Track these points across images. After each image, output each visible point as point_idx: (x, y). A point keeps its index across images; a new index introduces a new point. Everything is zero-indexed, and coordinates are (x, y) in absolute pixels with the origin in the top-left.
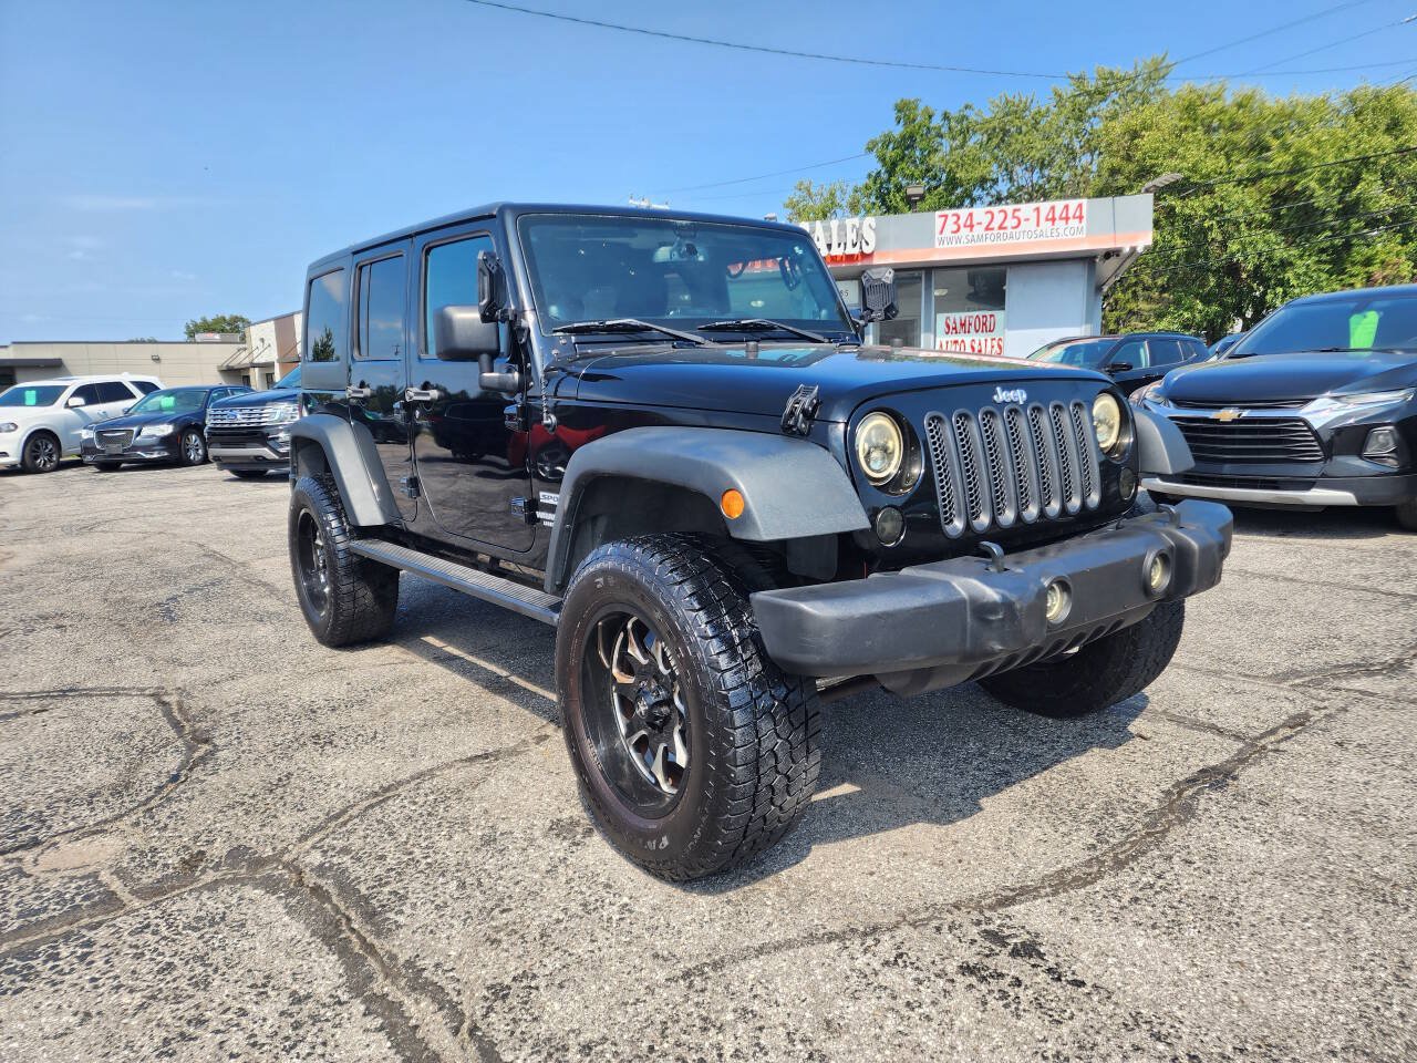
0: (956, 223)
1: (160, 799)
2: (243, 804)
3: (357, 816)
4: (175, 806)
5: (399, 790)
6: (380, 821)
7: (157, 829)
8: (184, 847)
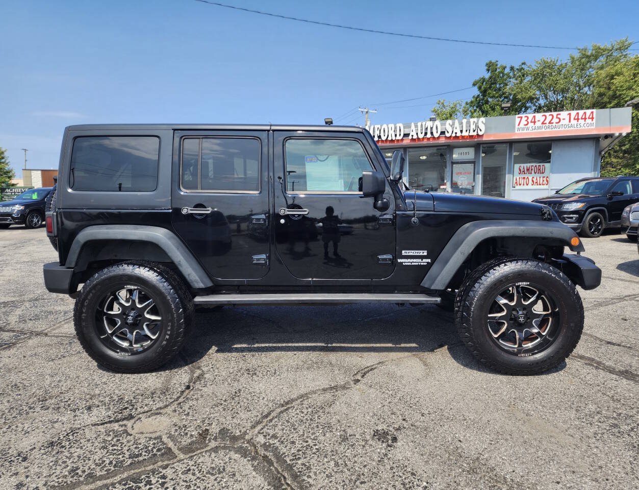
0: (526, 120)
1: (184, 398)
2: (222, 404)
3: (276, 417)
4: (191, 403)
5: (293, 404)
6: (288, 422)
7: (185, 415)
8: (198, 426)
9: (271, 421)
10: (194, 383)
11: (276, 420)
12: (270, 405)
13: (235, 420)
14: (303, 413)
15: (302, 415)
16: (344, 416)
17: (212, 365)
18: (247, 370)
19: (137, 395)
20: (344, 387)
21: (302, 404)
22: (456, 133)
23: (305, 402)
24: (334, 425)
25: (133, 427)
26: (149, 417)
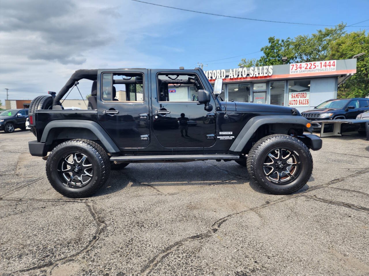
0: (296, 67)
1: (91, 247)
2: (119, 251)
3: (160, 262)
4: (96, 251)
5: (172, 250)
6: (169, 265)
7: (91, 261)
8: (101, 270)
9: (156, 265)
10: (99, 234)
11: (160, 264)
12: (155, 251)
13: (129, 265)
14: (179, 257)
15: (179, 259)
16: (210, 259)
17: (113, 219)
18: (137, 223)
19: (57, 245)
20: (207, 236)
21: (178, 250)
22: (256, 75)
23: (180, 248)
24: (204, 268)
25: (51, 272)
26: (64, 263)
